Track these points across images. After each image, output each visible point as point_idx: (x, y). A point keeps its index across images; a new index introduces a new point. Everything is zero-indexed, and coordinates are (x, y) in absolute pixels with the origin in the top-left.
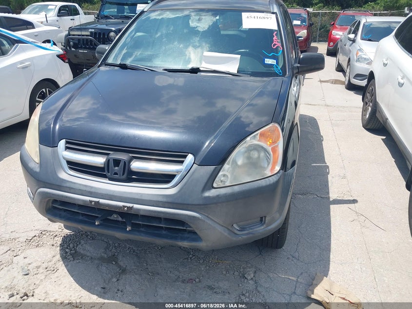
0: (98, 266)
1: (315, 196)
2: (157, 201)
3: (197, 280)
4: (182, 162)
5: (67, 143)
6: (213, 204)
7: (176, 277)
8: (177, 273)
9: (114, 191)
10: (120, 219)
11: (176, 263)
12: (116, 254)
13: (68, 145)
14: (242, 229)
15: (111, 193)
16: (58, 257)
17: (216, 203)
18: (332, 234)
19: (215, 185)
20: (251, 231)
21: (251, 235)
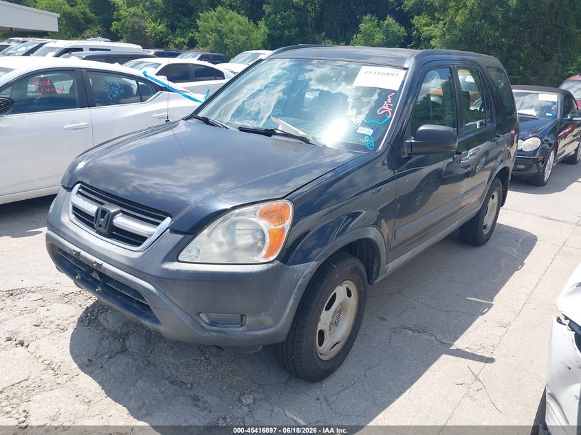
0: (102, 339)
1: (434, 339)
2: (121, 263)
3: (189, 386)
4: (158, 224)
5: (81, 187)
6: (170, 279)
7: (170, 375)
8: (174, 371)
9: (93, 244)
10: (98, 278)
11: (181, 361)
12: (131, 332)
13: (80, 190)
14: (213, 323)
15: (90, 246)
16: (76, 319)
17: (174, 279)
18: (408, 391)
19: (180, 258)
20: (223, 329)
21: (223, 335)
